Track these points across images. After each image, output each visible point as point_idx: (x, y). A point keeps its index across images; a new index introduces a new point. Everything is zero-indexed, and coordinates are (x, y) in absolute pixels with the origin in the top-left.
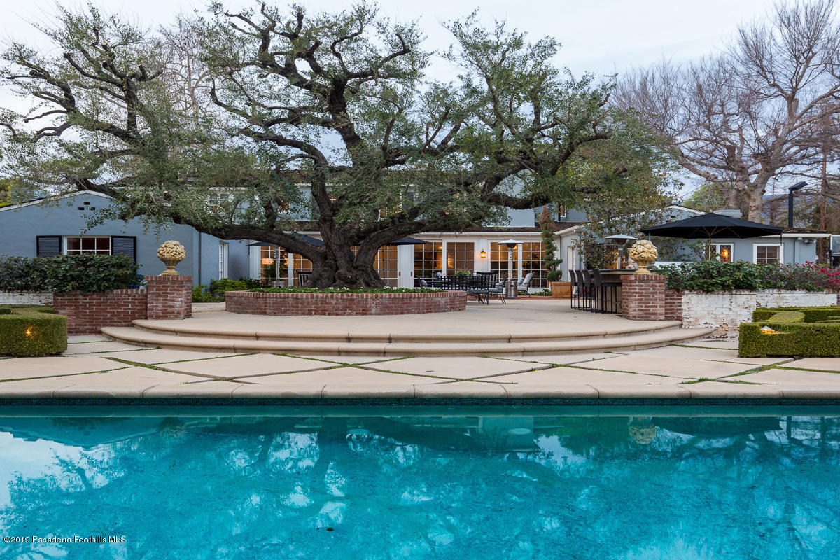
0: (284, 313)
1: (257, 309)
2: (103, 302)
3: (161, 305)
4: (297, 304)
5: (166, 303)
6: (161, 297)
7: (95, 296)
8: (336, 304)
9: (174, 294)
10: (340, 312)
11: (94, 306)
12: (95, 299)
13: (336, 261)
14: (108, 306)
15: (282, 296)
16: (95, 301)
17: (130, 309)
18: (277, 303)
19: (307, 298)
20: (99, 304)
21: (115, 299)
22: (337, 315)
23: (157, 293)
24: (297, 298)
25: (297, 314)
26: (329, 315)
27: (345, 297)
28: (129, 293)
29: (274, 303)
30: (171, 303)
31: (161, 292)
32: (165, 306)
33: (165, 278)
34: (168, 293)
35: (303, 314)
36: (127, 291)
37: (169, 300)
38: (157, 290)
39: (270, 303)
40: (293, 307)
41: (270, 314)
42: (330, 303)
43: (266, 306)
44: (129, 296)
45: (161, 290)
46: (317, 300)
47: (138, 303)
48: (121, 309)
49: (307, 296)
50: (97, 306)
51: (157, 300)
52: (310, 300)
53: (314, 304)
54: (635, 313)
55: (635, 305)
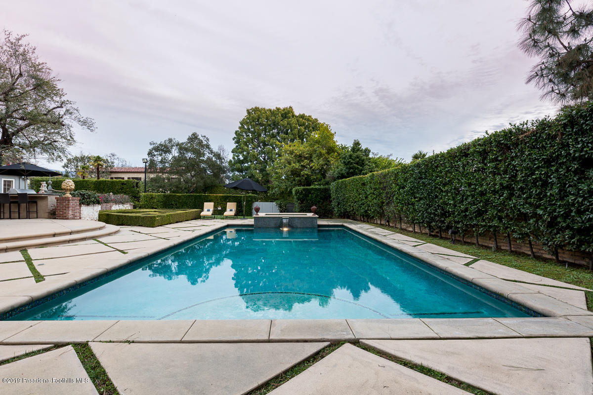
54: (70, 216)
55: (70, 212)
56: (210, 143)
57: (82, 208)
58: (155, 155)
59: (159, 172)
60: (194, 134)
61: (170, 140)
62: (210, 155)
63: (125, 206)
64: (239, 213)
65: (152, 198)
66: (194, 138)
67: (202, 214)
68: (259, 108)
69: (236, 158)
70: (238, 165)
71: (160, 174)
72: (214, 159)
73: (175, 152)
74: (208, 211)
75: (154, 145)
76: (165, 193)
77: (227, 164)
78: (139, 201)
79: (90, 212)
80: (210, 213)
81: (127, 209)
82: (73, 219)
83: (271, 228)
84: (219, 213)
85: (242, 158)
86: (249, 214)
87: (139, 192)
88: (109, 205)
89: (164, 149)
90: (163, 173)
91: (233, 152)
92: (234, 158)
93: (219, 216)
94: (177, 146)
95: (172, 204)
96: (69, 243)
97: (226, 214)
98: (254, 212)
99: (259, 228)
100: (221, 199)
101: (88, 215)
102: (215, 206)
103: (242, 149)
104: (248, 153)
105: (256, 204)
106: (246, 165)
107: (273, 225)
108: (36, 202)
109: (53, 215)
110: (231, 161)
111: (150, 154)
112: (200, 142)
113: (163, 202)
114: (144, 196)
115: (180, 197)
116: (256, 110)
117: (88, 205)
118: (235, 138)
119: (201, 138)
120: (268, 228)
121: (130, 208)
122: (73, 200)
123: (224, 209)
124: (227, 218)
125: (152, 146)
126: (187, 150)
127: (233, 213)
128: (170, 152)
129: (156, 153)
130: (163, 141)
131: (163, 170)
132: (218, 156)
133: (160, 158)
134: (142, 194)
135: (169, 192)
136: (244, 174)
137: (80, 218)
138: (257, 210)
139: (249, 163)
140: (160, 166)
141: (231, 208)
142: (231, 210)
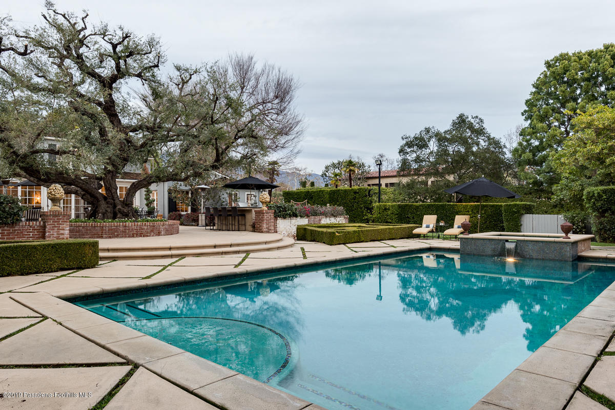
0: (117, 236)
1: (95, 234)
2: (11, 233)
3: (55, 234)
4: (126, 230)
5: (59, 232)
6: (56, 227)
7: (6, 228)
8: (147, 229)
9: (64, 224)
10: (148, 235)
11: (5, 235)
12: (6, 230)
13: (114, 200)
14: (16, 235)
15: (116, 225)
16: (6, 232)
17: (31, 237)
18: (111, 230)
19: (132, 226)
20: (9, 234)
21: (20, 230)
22: (147, 236)
23: (54, 224)
24: (125, 226)
25: (125, 237)
26: (144, 236)
27: (151, 224)
28: (31, 225)
29: (109, 230)
30: (62, 232)
31: (56, 223)
32: (58, 234)
33: (59, 213)
34: (61, 224)
35: (129, 237)
36: (29, 223)
37: (61, 229)
38: (53, 222)
39: (106, 230)
40: (123, 232)
41: (106, 238)
42: (144, 229)
43: (102, 232)
44: (31, 227)
45: (56, 222)
46: (137, 227)
47: (37, 232)
48: (25, 237)
49: (132, 224)
50: (7, 236)
51: (53, 229)
52: (133, 227)
53: (135, 229)
54: (265, 230)
55: (265, 226)
56: (484, 126)
57: (278, 221)
58: (408, 153)
59: (413, 175)
60: (461, 116)
61: (428, 130)
62: (487, 144)
63: (338, 219)
65: (385, 209)
66: (461, 122)
67: (415, 231)
68: (567, 54)
69: (525, 143)
71: (416, 177)
72: (491, 149)
73: (433, 146)
74: (428, 226)
75: (407, 140)
76: (423, 202)
78: (371, 214)
79: (288, 226)
81: (340, 222)
82: (268, 232)
83: (486, 256)
87: (371, 202)
88: (317, 218)
89: (419, 142)
90: (419, 175)
91: (520, 135)
92: (521, 144)
94: (436, 136)
96: (222, 255)
99: (468, 254)
100: (472, 210)
101: (285, 229)
102: (438, 221)
107: (489, 251)
108: (244, 215)
109: (255, 228)
110: (515, 150)
111: (401, 151)
112: (471, 127)
113: (397, 214)
114: (379, 207)
116: (563, 57)
117: (285, 218)
118: (525, 111)
119: (472, 121)
120: (483, 256)
121: (344, 222)
122: (267, 213)
125: (404, 142)
126: (451, 141)
128: (425, 146)
129: (409, 150)
130: (418, 133)
131: (417, 172)
132: (497, 143)
133: (414, 155)
134: (376, 205)
135: (429, 201)
137: (276, 232)
140: (415, 166)
141: (459, 223)
142: (459, 227)
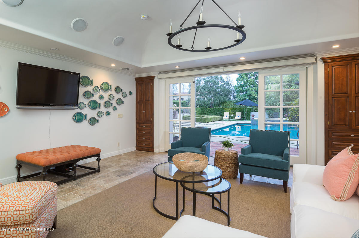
62: (222, 83)
64: (243, 118)
67: (224, 118)
69: (239, 84)
70: (241, 89)
72: (225, 86)
74: (226, 116)
77: (233, 88)
80: (228, 118)
84: (232, 118)
85: (243, 84)
86: (249, 118)
91: (237, 80)
92: (238, 84)
93: (232, 119)
94: (203, 80)
95: (205, 113)
97: (235, 118)
98: (251, 117)
100: (232, 110)
102: (230, 114)
103: (243, 78)
104: (247, 81)
105: (252, 113)
106: (246, 88)
110: (236, 87)
115: (209, 109)
123: (235, 116)
124: (236, 120)
127: (240, 118)
132: (228, 84)
136: (244, 93)
138: (253, 116)
139: (248, 87)
141: (238, 115)
142: (238, 116)
